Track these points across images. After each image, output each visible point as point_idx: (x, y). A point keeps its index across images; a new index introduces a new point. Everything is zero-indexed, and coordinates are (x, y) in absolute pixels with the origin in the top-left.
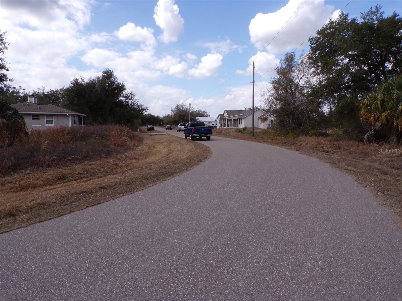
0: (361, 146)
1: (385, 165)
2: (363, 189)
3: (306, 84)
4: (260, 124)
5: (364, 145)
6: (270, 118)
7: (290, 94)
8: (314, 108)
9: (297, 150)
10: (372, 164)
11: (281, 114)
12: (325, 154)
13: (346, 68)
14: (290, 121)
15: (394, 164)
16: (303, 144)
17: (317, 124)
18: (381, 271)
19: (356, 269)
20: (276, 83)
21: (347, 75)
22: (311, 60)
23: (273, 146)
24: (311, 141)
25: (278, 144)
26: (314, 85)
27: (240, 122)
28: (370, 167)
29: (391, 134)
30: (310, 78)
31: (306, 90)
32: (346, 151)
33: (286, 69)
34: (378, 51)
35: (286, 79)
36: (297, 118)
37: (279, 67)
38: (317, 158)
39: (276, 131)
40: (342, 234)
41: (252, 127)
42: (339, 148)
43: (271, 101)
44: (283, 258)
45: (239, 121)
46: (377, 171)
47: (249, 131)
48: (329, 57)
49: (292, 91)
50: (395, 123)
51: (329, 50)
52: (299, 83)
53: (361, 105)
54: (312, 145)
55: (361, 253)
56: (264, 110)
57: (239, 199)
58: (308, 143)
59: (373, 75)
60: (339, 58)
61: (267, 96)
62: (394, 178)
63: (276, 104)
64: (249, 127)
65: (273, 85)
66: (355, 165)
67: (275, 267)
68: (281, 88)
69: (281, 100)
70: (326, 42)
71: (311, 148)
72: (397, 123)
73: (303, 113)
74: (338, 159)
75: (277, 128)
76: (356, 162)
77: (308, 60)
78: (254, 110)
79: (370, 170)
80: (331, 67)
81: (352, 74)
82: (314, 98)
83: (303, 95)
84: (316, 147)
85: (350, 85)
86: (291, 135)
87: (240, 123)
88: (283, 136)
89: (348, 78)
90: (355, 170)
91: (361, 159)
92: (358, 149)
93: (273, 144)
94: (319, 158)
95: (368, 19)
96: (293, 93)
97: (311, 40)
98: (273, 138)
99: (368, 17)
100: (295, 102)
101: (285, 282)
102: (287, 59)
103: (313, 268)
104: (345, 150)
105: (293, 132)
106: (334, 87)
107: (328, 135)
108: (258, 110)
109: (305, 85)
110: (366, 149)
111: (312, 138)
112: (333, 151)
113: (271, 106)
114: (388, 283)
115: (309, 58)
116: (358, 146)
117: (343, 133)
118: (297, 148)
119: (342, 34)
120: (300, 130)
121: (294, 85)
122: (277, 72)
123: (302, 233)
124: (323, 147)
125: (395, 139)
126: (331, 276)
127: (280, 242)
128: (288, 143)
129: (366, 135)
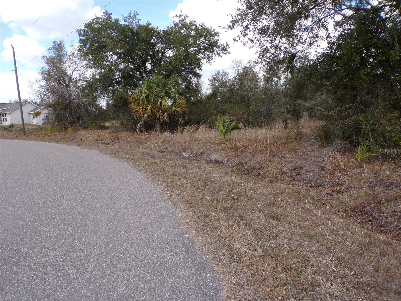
0: (136, 136)
1: (154, 150)
2: (138, 173)
3: (80, 76)
4: (33, 119)
5: (138, 134)
6: (44, 112)
7: (64, 86)
8: (91, 101)
9: (78, 145)
10: (144, 151)
11: (56, 107)
12: (105, 146)
13: (116, 65)
14: (67, 115)
15: (160, 149)
16: (84, 138)
17: (96, 117)
18: (152, 238)
19: (134, 243)
20: (46, 74)
21: (117, 71)
22: (82, 53)
23: (50, 143)
24: (91, 135)
25: (56, 140)
26: (88, 79)
27: (5, 118)
28: (143, 153)
29: (155, 124)
30: (83, 71)
31: (81, 83)
32: (124, 142)
33: (56, 59)
34: (139, 53)
35: (57, 70)
36: (75, 112)
37: (48, 56)
38: (98, 150)
39: (52, 127)
40: (122, 217)
41: (21, 123)
42: (118, 139)
43: (42, 93)
44: (67, 258)
45: (3, 117)
46: (148, 156)
47: (19, 129)
48: (99, 52)
49: (65, 83)
50: (158, 115)
51: (98, 44)
52: (72, 75)
53: (131, 98)
54: (93, 138)
55: (137, 228)
56: (35, 103)
57: (8, 210)
58: (88, 137)
59: (138, 73)
60: (108, 54)
61: (36, 87)
62: (160, 160)
63: (49, 97)
64: (18, 123)
65: (43, 76)
66: (132, 153)
67: (58, 270)
68: (52, 79)
69: (54, 92)
70: (94, 37)
71: (92, 142)
72: (159, 115)
73: (80, 107)
74: (117, 149)
75: (54, 124)
76: (133, 150)
77: (79, 52)
78: (20, 104)
79: (143, 156)
80: (102, 62)
81: (121, 71)
82: (90, 91)
83: (78, 88)
84: (97, 140)
85: (121, 81)
86: (70, 130)
87: (3, 119)
88: (61, 131)
89: (118, 74)
90: (131, 157)
91: (136, 147)
92: (133, 139)
93: (51, 141)
94: (100, 151)
95: (129, 22)
96: (67, 85)
97: (79, 31)
98: (50, 135)
99: (129, 21)
100: (70, 95)
101: (70, 281)
102: (55, 48)
103: (97, 256)
104: (123, 140)
105: (72, 127)
106: (107, 82)
107: (107, 128)
108: (27, 103)
109: (79, 78)
110: (140, 138)
111: (92, 131)
112: (113, 143)
113: (43, 99)
114: (157, 245)
115: (80, 50)
116: (133, 136)
117: (120, 125)
118: (77, 143)
119: (108, 31)
120: (79, 124)
121: (67, 77)
122: (45, 61)
123: (86, 227)
124: (103, 139)
125: (159, 127)
126: (114, 257)
127: (63, 243)
128: (68, 138)
129: (138, 126)
